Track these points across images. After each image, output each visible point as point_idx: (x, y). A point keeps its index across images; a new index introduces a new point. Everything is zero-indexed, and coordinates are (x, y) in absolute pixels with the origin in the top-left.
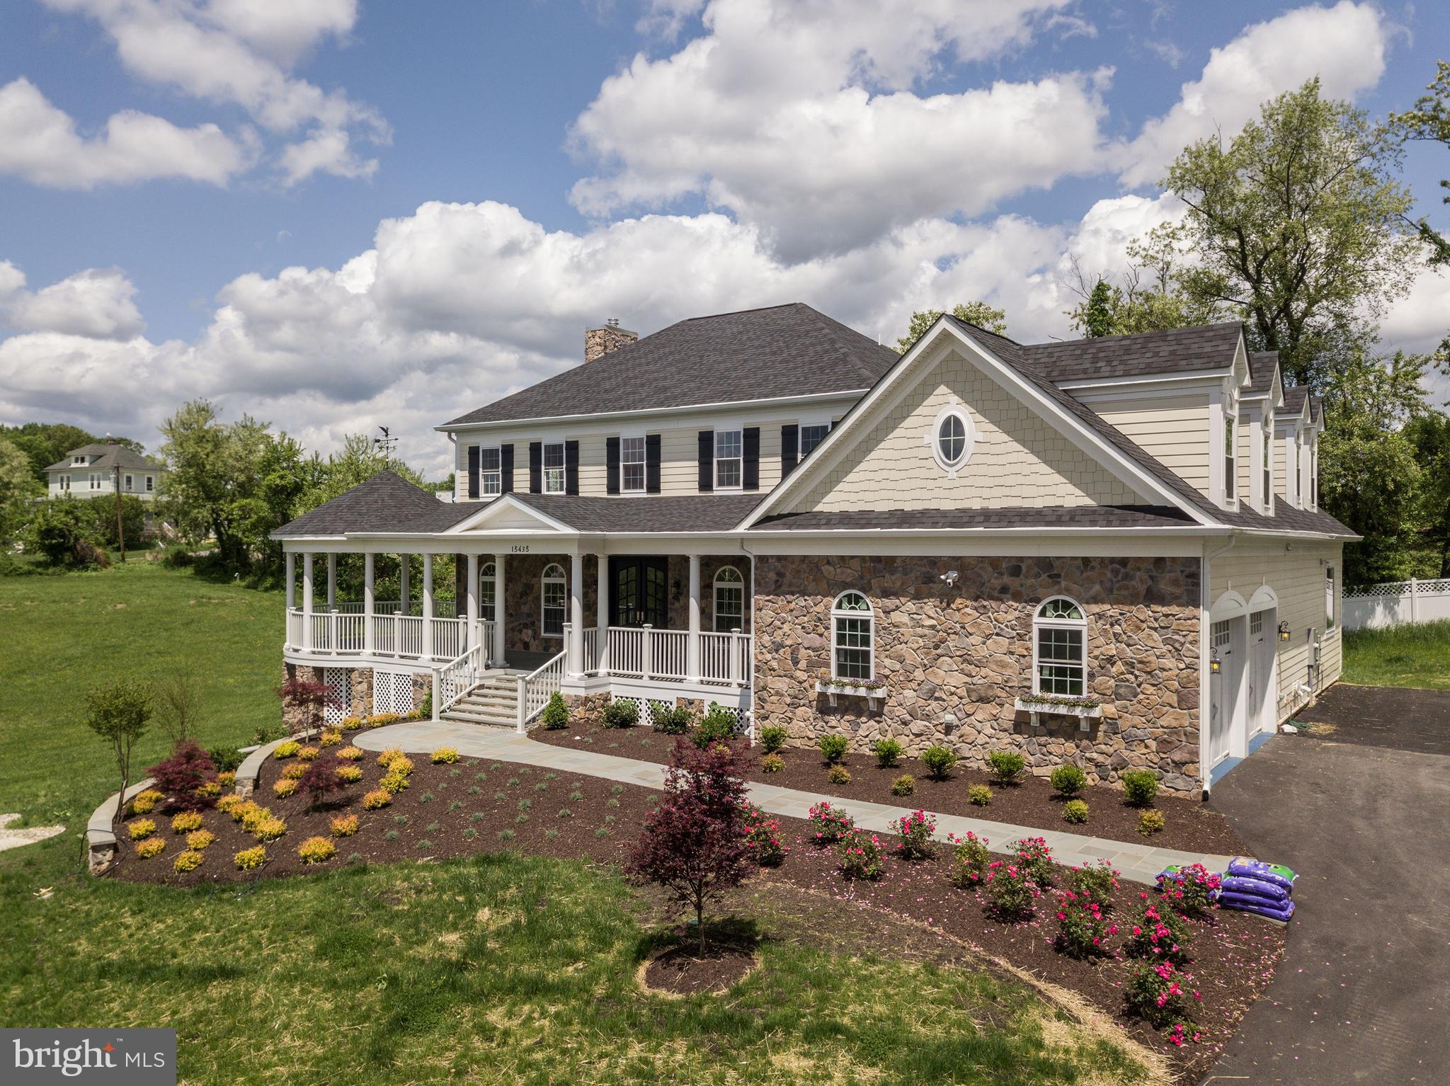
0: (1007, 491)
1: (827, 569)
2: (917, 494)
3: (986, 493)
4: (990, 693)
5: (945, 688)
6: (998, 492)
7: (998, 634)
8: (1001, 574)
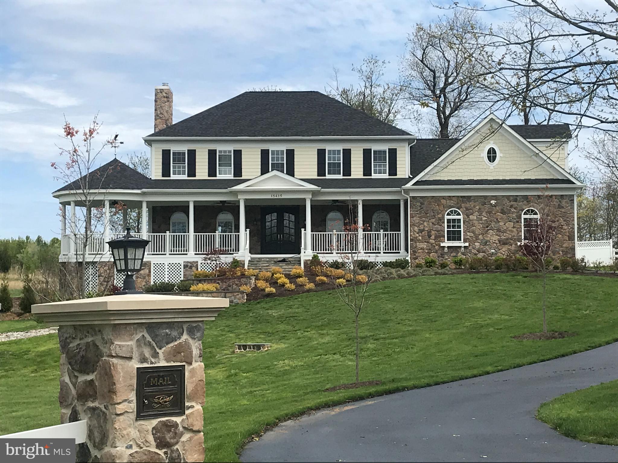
0: (512, 174)
1: (443, 201)
2: (478, 174)
3: (504, 174)
4: (508, 241)
5: (491, 241)
6: (508, 174)
7: (510, 221)
8: (510, 201)
